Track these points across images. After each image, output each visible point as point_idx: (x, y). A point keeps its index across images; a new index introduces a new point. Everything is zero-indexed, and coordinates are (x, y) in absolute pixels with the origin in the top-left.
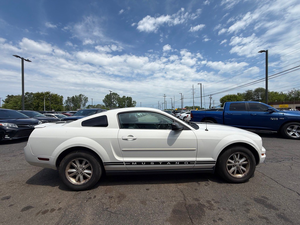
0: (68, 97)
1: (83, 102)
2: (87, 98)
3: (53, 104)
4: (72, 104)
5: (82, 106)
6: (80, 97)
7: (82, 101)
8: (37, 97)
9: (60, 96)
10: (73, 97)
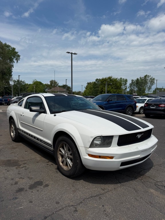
0: (132, 80)
1: (149, 84)
2: (154, 79)
3: (113, 89)
4: (135, 88)
5: (147, 89)
6: (145, 78)
7: (147, 83)
8: (102, 82)
9: (125, 79)
10: (138, 79)
